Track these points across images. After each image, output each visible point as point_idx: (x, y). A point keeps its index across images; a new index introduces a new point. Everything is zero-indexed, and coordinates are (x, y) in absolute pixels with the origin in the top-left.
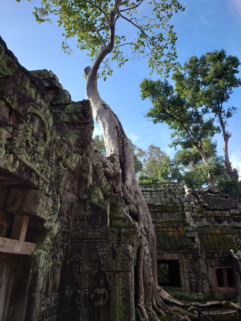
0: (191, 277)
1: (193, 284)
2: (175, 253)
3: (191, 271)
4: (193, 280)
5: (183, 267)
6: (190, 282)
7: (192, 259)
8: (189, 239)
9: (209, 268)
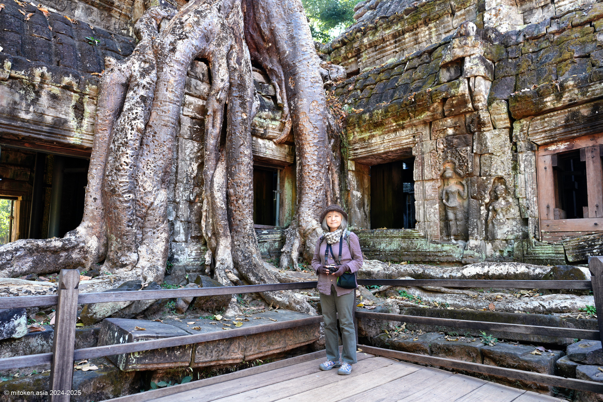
0: (447, 193)
1: (451, 216)
2: (403, 128)
3: (449, 173)
4: (454, 202)
5: (422, 165)
6: (445, 208)
7: (454, 135)
8: (448, 70)
9: (522, 157)
